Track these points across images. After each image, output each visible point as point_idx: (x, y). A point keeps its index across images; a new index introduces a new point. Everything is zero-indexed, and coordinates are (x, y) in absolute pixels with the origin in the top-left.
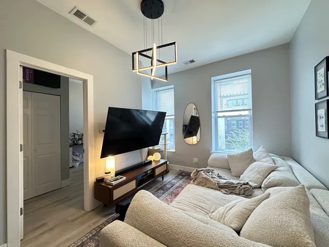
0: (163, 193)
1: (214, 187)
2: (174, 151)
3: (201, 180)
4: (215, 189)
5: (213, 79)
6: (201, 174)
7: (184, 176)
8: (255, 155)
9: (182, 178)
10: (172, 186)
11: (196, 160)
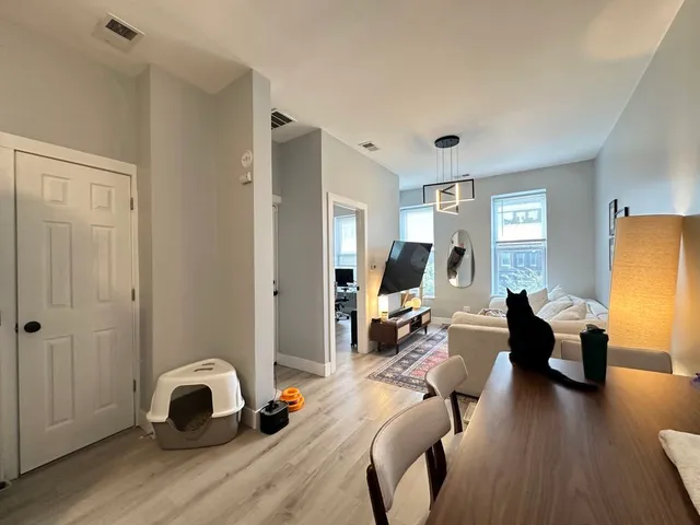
2: (434, 297)
5: (493, 198)
11: (467, 308)
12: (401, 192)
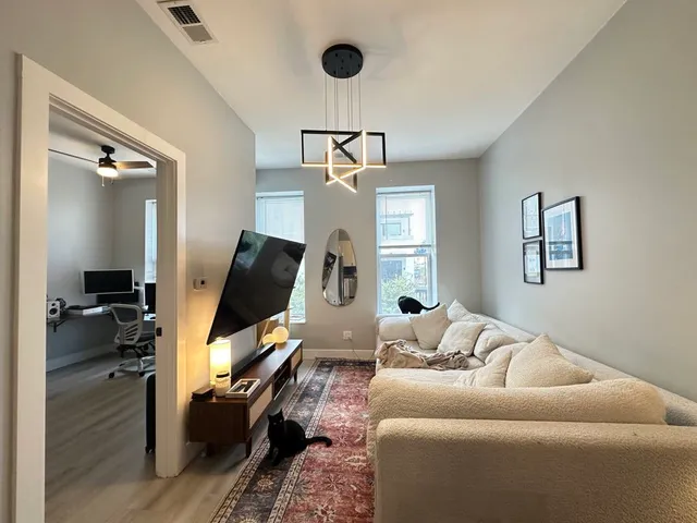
0: (316, 402)
1: (422, 365)
2: (303, 321)
3: (399, 358)
4: (424, 368)
5: (378, 190)
6: (394, 349)
7: (331, 367)
8: (450, 313)
9: (330, 371)
10: (323, 387)
11: (347, 334)
12: (258, 171)
